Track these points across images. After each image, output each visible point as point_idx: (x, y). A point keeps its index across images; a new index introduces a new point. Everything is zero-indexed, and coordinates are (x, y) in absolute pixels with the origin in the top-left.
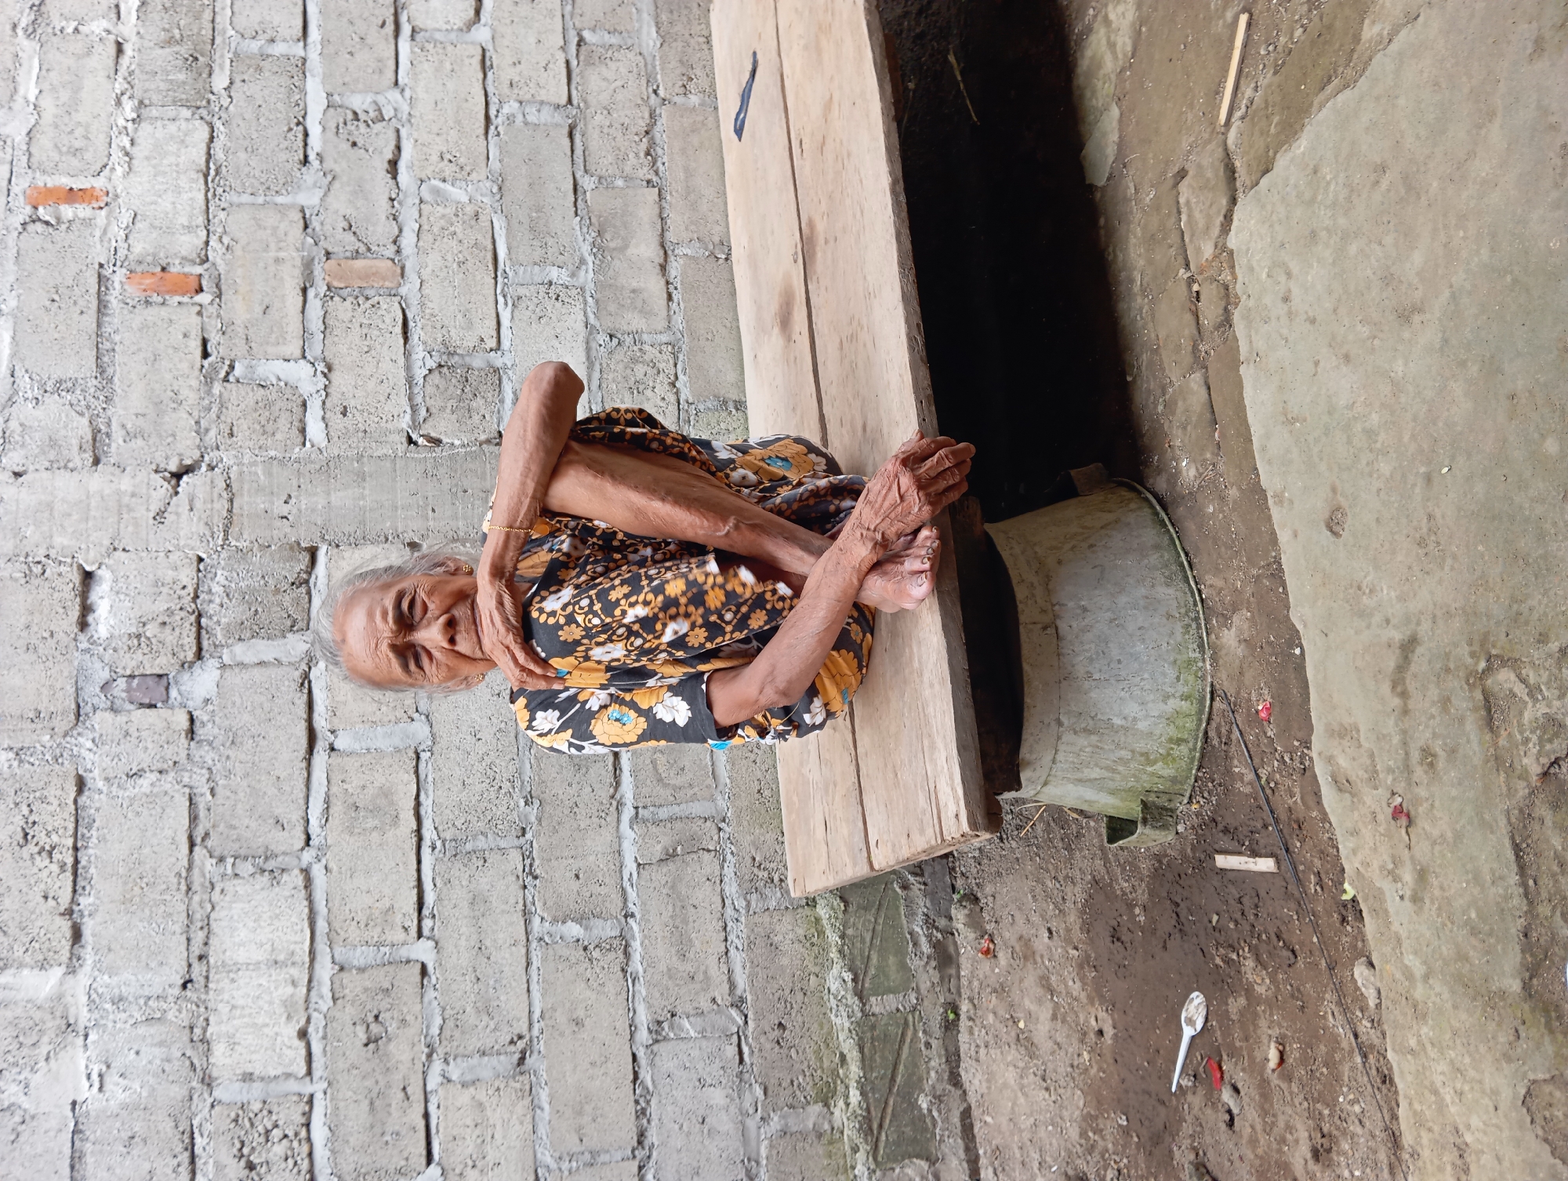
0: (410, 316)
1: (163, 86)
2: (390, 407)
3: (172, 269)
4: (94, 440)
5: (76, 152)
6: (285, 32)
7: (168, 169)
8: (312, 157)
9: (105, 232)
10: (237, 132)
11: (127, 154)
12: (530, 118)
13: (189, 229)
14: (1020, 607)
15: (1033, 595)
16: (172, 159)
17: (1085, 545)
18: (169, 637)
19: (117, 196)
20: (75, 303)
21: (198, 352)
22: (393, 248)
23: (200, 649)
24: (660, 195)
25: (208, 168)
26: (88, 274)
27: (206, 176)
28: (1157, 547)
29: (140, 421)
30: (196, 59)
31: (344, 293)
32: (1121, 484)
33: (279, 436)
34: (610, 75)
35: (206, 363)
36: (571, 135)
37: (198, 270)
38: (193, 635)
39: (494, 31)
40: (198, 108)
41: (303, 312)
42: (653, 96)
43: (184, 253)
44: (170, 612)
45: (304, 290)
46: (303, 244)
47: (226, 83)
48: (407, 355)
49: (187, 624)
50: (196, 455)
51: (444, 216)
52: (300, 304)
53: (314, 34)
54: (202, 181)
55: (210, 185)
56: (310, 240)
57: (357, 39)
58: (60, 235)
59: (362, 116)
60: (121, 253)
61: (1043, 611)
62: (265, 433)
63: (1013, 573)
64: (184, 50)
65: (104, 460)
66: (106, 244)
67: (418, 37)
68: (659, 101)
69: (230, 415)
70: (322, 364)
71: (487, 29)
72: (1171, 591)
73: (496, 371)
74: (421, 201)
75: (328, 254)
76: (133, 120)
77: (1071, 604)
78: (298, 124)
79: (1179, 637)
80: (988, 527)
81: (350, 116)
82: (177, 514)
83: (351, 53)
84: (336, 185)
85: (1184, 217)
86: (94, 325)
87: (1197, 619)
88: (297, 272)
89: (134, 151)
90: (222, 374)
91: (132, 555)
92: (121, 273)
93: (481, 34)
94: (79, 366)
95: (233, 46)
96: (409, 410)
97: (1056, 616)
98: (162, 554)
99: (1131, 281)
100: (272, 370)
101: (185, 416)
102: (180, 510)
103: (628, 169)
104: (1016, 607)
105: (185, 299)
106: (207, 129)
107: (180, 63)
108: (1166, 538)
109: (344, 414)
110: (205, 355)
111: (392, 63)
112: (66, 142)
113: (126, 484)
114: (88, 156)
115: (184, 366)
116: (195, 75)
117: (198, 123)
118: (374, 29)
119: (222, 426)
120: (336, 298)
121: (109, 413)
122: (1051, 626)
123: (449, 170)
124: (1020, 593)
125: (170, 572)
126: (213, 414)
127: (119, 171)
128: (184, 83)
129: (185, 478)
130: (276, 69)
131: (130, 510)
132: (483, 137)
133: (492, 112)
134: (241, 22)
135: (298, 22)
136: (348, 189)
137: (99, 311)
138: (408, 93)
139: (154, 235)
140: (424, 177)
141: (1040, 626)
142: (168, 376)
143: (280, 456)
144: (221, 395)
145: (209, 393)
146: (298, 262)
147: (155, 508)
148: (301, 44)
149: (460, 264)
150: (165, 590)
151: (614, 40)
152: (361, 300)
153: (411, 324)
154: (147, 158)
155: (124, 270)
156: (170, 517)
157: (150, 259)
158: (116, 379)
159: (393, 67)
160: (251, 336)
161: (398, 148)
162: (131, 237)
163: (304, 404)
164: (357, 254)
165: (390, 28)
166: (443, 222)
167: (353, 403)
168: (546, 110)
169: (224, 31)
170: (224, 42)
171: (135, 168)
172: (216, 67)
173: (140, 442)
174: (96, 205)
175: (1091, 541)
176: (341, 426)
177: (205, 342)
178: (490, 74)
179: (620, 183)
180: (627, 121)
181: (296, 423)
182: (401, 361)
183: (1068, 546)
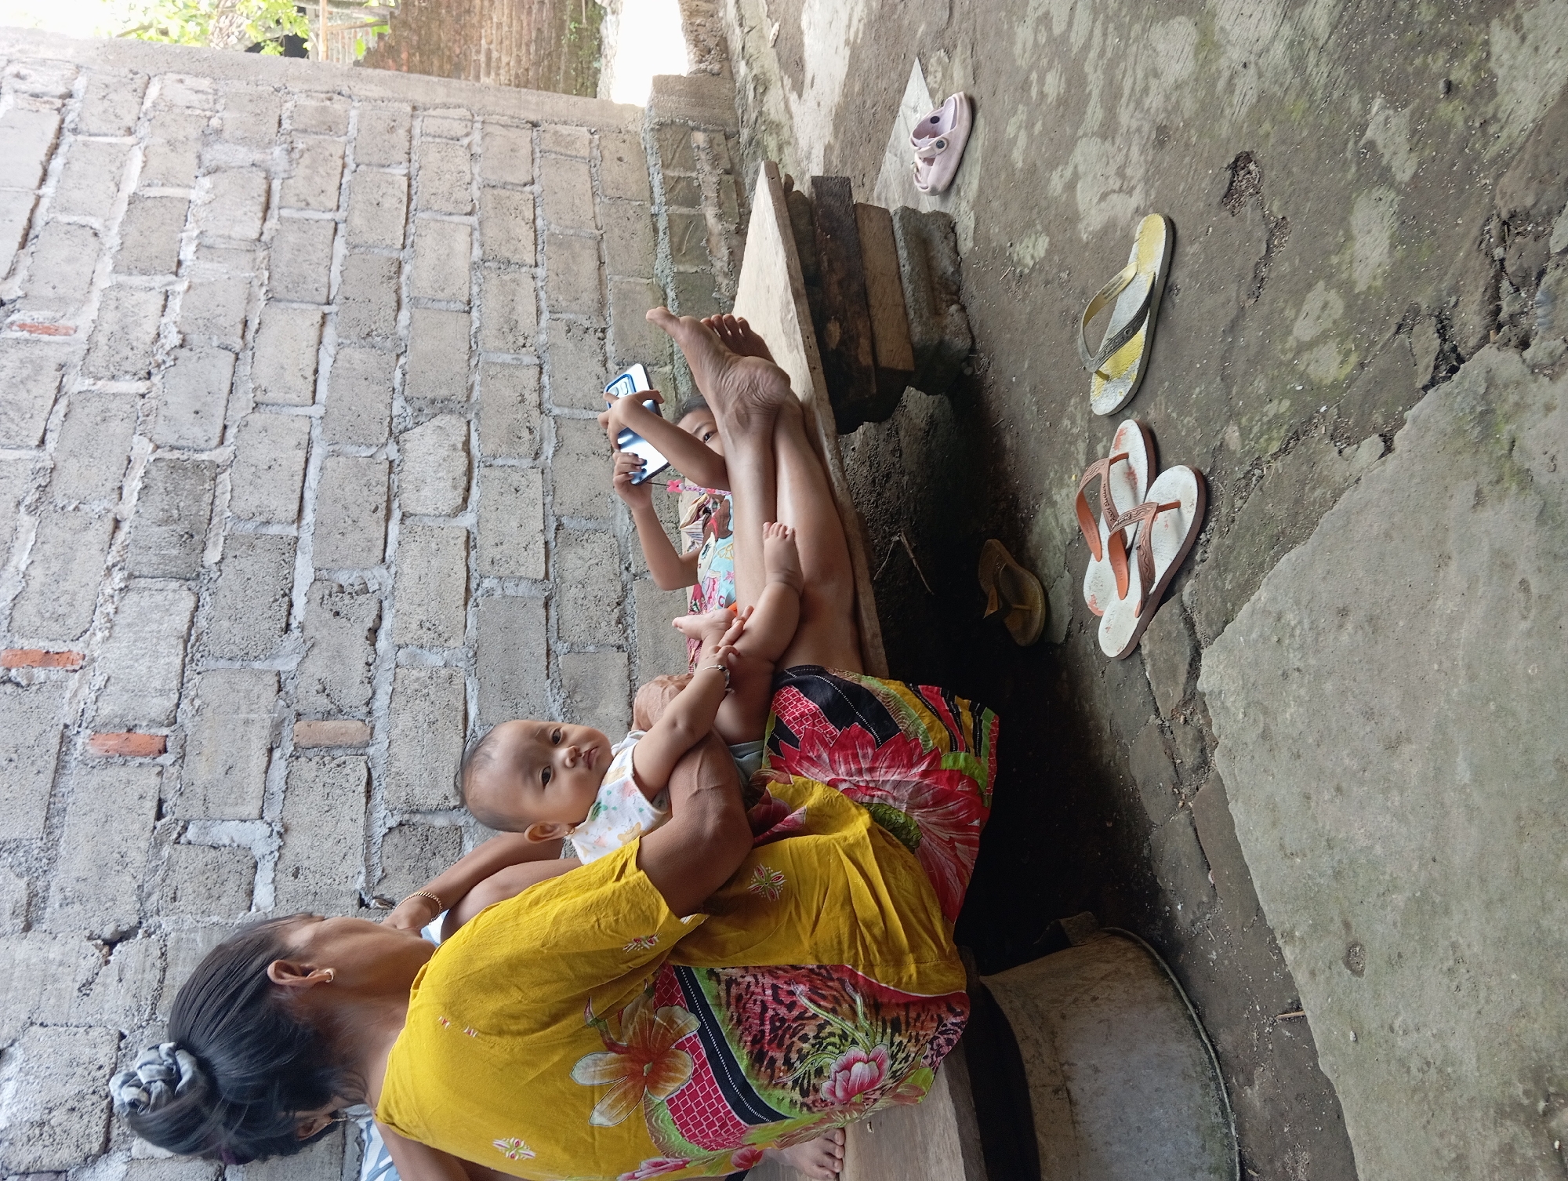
0: (375, 775)
1: (154, 559)
2: (345, 868)
3: (139, 731)
4: (29, 904)
5: (58, 618)
6: (281, 515)
7: (148, 635)
8: (294, 624)
9: (75, 694)
10: (223, 602)
11: (110, 621)
12: (508, 592)
13: (162, 692)
14: (1028, 1067)
15: (1040, 1054)
16: (154, 627)
17: (1087, 998)
18: (76, 1126)
19: (93, 660)
20: (33, 763)
21: (153, 813)
22: (365, 710)
23: (108, 1140)
24: (629, 658)
25: (189, 634)
26: (51, 735)
27: (186, 642)
28: (1162, 999)
29: (81, 886)
30: (192, 536)
31: (310, 753)
32: (1114, 934)
33: (224, 900)
34: (586, 554)
35: (159, 824)
36: (546, 606)
37: (165, 731)
38: (102, 1123)
39: (480, 517)
40: (188, 580)
41: (266, 772)
42: (625, 573)
43: (153, 715)
44: (81, 1096)
45: (271, 751)
46: (275, 706)
47: (218, 558)
48: (368, 813)
49: (98, 1111)
50: (134, 920)
51: (418, 679)
52: (265, 765)
53: (309, 517)
54: (181, 647)
55: (189, 651)
56: (282, 703)
57: (350, 522)
58: (30, 697)
59: (349, 589)
60: (88, 715)
61: (1053, 1072)
62: (210, 897)
63: (1016, 1029)
64: (180, 529)
65: (36, 926)
66: (74, 706)
67: (408, 522)
68: (630, 576)
69: (176, 879)
70: (279, 825)
71: (473, 514)
72: (1183, 1047)
73: (458, 828)
74: (397, 666)
75: (299, 715)
76: (121, 590)
77: (1080, 1064)
78: (284, 595)
79: (1198, 1099)
80: (982, 979)
81: (335, 589)
82: (104, 985)
83: (343, 534)
84: (316, 651)
85: (1148, 667)
86: (49, 785)
87: (1215, 1078)
88: (266, 732)
89: (119, 619)
90: (175, 835)
91: (50, 1030)
92: (86, 733)
93: (468, 520)
94: (26, 826)
95: (229, 526)
96: (363, 870)
97: (1067, 1078)
98: (81, 1030)
99: (1100, 729)
100: (226, 832)
101: (129, 879)
102: (108, 981)
103: (599, 635)
104: (1022, 1067)
105: (147, 760)
106: (193, 599)
107: (175, 539)
108: (1170, 989)
109: (296, 875)
110: (159, 816)
111: (381, 542)
112: (50, 608)
113: (55, 952)
114: (70, 622)
115: (136, 826)
116: (187, 550)
117: (185, 593)
118: (366, 515)
119: (166, 890)
120: (302, 759)
121: (49, 876)
122: (1062, 1090)
123: (427, 637)
124: (1026, 1051)
125: (88, 1050)
126: (158, 878)
127: (99, 635)
128: (176, 557)
129: (119, 945)
130: (268, 546)
131: (56, 981)
132: (462, 608)
133: (473, 585)
134: (240, 506)
135: (296, 507)
136: (325, 654)
137: (56, 771)
138: (393, 570)
139: (125, 698)
140: (402, 642)
141: (1050, 1089)
142: (117, 838)
143: (223, 921)
144: (170, 857)
145: (157, 855)
146: (268, 723)
147: (81, 978)
148: (295, 525)
149: (432, 723)
150: (80, 1070)
151: (591, 525)
152: (327, 759)
153: (375, 783)
154: (129, 625)
155: (89, 731)
156: (97, 988)
157: (117, 720)
158: (62, 840)
159: (382, 547)
160: (210, 796)
161: (380, 617)
162: (101, 699)
163: (255, 866)
164: (327, 715)
165: (381, 513)
166: (416, 686)
167: (306, 864)
168: (523, 585)
169: (222, 512)
170: (220, 522)
171: (114, 635)
172: (210, 545)
173: (77, 907)
174: (70, 668)
175: (1094, 993)
176: (291, 889)
177: (161, 803)
178: (473, 553)
179: (591, 649)
180: (600, 593)
181: (244, 886)
182: (361, 821)
183: (1069, 999)
